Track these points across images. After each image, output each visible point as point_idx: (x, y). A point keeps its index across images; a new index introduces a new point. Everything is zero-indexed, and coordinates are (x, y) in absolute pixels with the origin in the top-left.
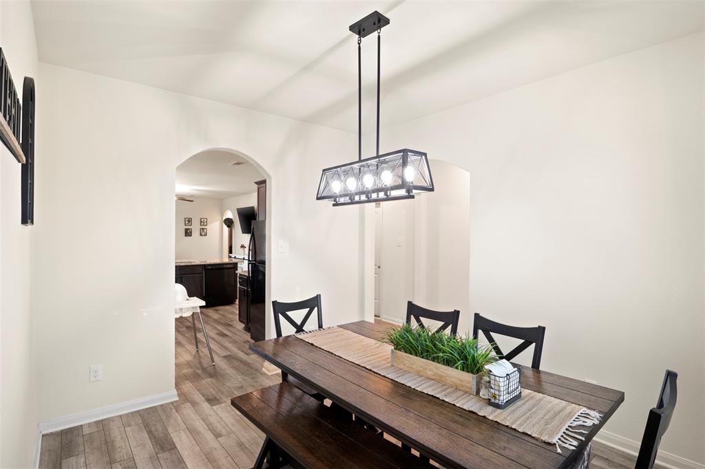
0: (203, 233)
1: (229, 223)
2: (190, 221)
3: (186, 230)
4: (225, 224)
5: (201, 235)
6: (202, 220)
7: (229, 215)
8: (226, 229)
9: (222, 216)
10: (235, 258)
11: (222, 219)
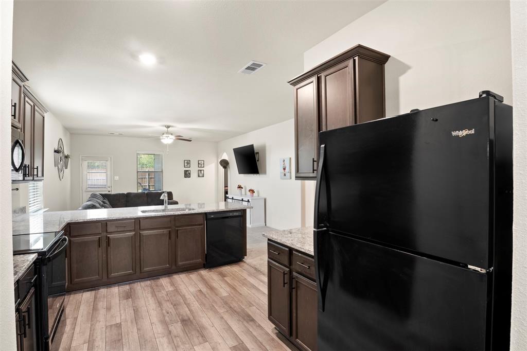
0: (201, 174)
1: (225, 164)
2: (188, 163)
3: (186, 171)
4: (221, 165)
5: (199, 176)
6: (200, 162)
7: (225, 157)
8: (222, 169)
9: (218, 157)
10: (233, 198)
11: (218, 161)
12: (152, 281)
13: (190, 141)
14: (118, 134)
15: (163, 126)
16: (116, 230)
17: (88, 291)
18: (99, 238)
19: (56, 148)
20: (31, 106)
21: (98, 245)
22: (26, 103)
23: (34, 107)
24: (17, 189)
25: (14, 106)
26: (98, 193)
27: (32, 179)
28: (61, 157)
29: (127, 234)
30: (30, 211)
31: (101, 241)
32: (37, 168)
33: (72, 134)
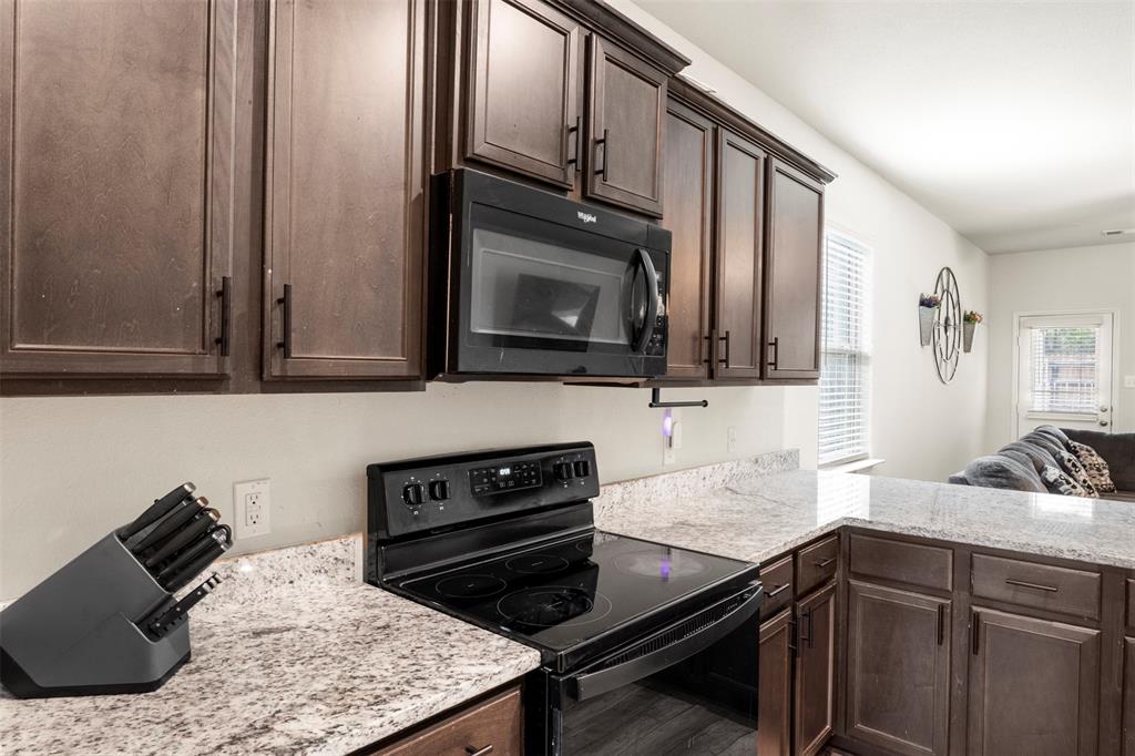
16: (1008, 594)
18: (941, 608)
19: (929, 293)
20: (756, 158)
21: (935, 632)
22: (726, 150)
23: (766, 161)
24: (705, 404)
25: (603, 141)
26: (1056, 428)
27: (758, 375)
28: (947, 319)
29: (1055, 624)
30: (821, 462)
31: (947, 621)
32: (775, 344)
33: (991, 254)
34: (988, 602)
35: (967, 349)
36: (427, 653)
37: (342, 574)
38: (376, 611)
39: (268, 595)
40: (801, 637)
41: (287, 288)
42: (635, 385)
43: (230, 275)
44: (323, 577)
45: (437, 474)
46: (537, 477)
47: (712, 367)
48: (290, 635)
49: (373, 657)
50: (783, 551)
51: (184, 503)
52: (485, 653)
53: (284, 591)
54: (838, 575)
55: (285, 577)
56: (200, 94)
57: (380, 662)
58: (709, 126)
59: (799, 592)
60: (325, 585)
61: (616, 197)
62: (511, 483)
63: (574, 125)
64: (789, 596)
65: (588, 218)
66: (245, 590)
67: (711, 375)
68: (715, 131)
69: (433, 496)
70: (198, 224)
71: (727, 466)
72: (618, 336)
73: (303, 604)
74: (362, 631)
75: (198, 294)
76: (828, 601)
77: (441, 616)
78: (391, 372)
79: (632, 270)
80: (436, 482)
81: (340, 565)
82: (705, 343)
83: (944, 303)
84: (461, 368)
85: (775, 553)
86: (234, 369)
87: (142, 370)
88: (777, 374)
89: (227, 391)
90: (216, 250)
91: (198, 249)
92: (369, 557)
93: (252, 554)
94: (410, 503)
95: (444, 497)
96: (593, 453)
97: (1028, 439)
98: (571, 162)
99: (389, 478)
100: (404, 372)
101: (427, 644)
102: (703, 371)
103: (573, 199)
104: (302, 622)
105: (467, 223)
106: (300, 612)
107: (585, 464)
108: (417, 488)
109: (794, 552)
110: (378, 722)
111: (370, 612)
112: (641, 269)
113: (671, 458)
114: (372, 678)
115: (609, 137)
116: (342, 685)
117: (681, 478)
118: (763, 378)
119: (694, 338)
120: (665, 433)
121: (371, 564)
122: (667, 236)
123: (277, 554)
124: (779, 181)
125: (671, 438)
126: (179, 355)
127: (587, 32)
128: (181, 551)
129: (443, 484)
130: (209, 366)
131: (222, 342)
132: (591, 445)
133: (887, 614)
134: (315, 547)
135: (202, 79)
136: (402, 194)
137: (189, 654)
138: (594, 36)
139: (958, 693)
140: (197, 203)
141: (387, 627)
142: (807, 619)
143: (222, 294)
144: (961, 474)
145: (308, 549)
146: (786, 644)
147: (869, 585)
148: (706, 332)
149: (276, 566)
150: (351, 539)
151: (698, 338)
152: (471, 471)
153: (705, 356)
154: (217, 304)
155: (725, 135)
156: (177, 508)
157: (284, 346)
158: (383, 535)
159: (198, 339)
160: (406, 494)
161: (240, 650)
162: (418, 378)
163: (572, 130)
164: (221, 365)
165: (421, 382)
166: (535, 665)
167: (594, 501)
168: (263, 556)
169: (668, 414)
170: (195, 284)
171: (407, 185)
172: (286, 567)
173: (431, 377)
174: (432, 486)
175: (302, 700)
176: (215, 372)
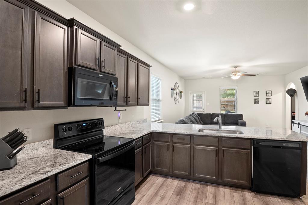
0: (268, 101)
1: (292, 93)
2: (257, 93)
3: (255, 99)
4: (288, 94)
5: (266, 103)
6: (267, 92)
7: (292, 86)
8: (289, 98)
9: (285, 88)
10: (299, 124)
11: (285, 91)
12: (202, 185)
13: (255, 75)
14: (207, 77)
15: (232, 67)
16: (177, 141)
17: (162, 177)
18: (168, 145)
19: (173, 88)
20: (136, 63)
21: (167, 149)
22: (129, 61)
23: (138, 63)
24: (126, 110)
25: (104, 61)
26: (196, 113)
27: (136, 104)
28: (177, 93)
29: (185, 145)
30: (152, 121)
31: (169, 147)
32: (140, 98)
33: (185, 80)
34: (175, 143)
35: (181, 98)
36: (70, 158)
37: (48, 147)
38: (58, 153)
39: (32, 152)
40: (144, 153)
41: (39, 90)
42: (111, 107)
43: (26, 87)
44: (44, 148)
45: (70, 126)
46: (91, 125)
47: (127, 103)
48: (39, 158)
49: (59, 159)
50: (140, 136)
51: (16, 133)
52: (81, 156)
53: (36, 151)
54: (152, 141)
55: (36, 148)
56: (20, 52)
57: (60, 160)
58: (126, 57)
59: (143, 144)
60: (45, 150)
61: (107, 71)
62: (86, 127)
63: (98, 58)
64: (142, 145)
65: (101, 76)
66: (26, 151)
67: (127, 104)
68: (127, 58)
69: (69, 130)
70: (20, 77)
71: (132, 122)
72: (107, 98)
73: (40, 153)
74: (55, 156)
75: (20, 91)
76: (149, 146)
77: (72, 152)
78: (61, 105)
79: (110, 85)
80: (70, 127)
81: (48, 145)
82: (126, 98)
83: (176, 89)
84: (75, 104)
85: (138, 137)
86: (27, 105)
87: (8, 106)
88: (140, 104)
89: (25, 110)
90: (23, 82)
91: (20, 82)
92: (55, 143)
93: (28, 144)
94: (64, 131)
95: (71, 130)
96: (103, 120)
97: (190, 115)
98: (97, 65)
99: (59, 127)
100: (63, 105)
101: (70, 156)
102: (125, 104)
103: (98, 72)
104: (41, 156)
105: (76, 77)
106: (40, 155)
107: (101, 123)
108: (66, 128)
109: (142, 137)
110: (61, 168)
111: (56, 153)
112: (112, 85)
113: (120, 121)
114: (59, 162)
115: (105, 60)
116: (53, 164)
117: (122, 125)
118: (137, 105)
119: (123, 97)
120: (119, 116)
121: (55, 145)
122: (117, 78)
123: (34, 144)
124: (140, 67)
125: (120, 117)
126: (15, 103)
127: (101, 40)
128: (16, 142)
129: (71, 127)
130: (22, 105)
131: (25, 100)
132: (103, 119)
133: (160, 147)
134: (42, 142)
135: (20, 49)
136: (63, 71)
137: (17, 163)
138: (102, 41)
139: (171, 159)
140: (19, 74)
141: (61, 155)
142: (145, 149)
143: (25, 91)
144: (177, 122)
145: (41, 142)
146: (141, 154)
147: (157, 142)
148: (126, 96)
149: (33, 146)
150: (51, 140)
151: (124, 97)
152: (77, 125)
153: (125, 101)
154: (24, 93)
155: (129, 59)
156: (15, 133)
157: (39, 101)
158: (58, 138)
159: (20, 100)
160: (63, 130)
161: (28, 161)
162: (66, 107)
163: (98, 59)
164: (25, 105)
165: (67, 107)
166: (91, 157)
167: (103, 130)
168: (31, 144)
169: (119, 112)
170: (19, 89)
171: (64, 69)
172: (36, 146)
173: (69, 106)
174: (69, 128)
175: (45, 167)
176: (23, 106)
